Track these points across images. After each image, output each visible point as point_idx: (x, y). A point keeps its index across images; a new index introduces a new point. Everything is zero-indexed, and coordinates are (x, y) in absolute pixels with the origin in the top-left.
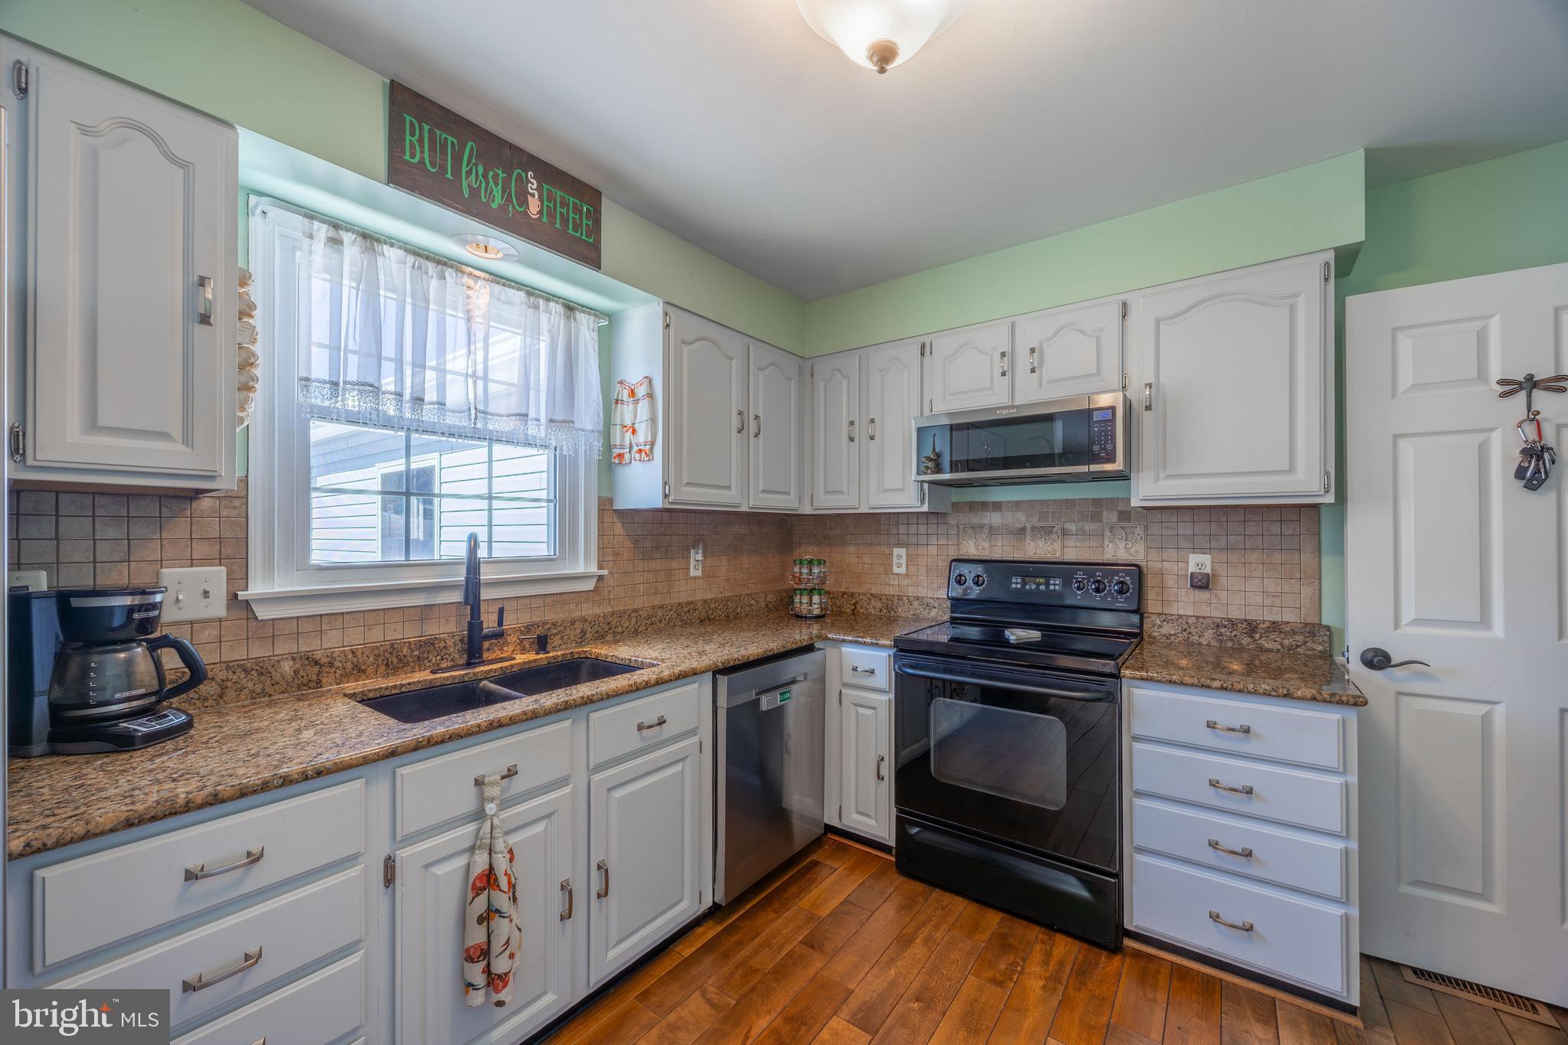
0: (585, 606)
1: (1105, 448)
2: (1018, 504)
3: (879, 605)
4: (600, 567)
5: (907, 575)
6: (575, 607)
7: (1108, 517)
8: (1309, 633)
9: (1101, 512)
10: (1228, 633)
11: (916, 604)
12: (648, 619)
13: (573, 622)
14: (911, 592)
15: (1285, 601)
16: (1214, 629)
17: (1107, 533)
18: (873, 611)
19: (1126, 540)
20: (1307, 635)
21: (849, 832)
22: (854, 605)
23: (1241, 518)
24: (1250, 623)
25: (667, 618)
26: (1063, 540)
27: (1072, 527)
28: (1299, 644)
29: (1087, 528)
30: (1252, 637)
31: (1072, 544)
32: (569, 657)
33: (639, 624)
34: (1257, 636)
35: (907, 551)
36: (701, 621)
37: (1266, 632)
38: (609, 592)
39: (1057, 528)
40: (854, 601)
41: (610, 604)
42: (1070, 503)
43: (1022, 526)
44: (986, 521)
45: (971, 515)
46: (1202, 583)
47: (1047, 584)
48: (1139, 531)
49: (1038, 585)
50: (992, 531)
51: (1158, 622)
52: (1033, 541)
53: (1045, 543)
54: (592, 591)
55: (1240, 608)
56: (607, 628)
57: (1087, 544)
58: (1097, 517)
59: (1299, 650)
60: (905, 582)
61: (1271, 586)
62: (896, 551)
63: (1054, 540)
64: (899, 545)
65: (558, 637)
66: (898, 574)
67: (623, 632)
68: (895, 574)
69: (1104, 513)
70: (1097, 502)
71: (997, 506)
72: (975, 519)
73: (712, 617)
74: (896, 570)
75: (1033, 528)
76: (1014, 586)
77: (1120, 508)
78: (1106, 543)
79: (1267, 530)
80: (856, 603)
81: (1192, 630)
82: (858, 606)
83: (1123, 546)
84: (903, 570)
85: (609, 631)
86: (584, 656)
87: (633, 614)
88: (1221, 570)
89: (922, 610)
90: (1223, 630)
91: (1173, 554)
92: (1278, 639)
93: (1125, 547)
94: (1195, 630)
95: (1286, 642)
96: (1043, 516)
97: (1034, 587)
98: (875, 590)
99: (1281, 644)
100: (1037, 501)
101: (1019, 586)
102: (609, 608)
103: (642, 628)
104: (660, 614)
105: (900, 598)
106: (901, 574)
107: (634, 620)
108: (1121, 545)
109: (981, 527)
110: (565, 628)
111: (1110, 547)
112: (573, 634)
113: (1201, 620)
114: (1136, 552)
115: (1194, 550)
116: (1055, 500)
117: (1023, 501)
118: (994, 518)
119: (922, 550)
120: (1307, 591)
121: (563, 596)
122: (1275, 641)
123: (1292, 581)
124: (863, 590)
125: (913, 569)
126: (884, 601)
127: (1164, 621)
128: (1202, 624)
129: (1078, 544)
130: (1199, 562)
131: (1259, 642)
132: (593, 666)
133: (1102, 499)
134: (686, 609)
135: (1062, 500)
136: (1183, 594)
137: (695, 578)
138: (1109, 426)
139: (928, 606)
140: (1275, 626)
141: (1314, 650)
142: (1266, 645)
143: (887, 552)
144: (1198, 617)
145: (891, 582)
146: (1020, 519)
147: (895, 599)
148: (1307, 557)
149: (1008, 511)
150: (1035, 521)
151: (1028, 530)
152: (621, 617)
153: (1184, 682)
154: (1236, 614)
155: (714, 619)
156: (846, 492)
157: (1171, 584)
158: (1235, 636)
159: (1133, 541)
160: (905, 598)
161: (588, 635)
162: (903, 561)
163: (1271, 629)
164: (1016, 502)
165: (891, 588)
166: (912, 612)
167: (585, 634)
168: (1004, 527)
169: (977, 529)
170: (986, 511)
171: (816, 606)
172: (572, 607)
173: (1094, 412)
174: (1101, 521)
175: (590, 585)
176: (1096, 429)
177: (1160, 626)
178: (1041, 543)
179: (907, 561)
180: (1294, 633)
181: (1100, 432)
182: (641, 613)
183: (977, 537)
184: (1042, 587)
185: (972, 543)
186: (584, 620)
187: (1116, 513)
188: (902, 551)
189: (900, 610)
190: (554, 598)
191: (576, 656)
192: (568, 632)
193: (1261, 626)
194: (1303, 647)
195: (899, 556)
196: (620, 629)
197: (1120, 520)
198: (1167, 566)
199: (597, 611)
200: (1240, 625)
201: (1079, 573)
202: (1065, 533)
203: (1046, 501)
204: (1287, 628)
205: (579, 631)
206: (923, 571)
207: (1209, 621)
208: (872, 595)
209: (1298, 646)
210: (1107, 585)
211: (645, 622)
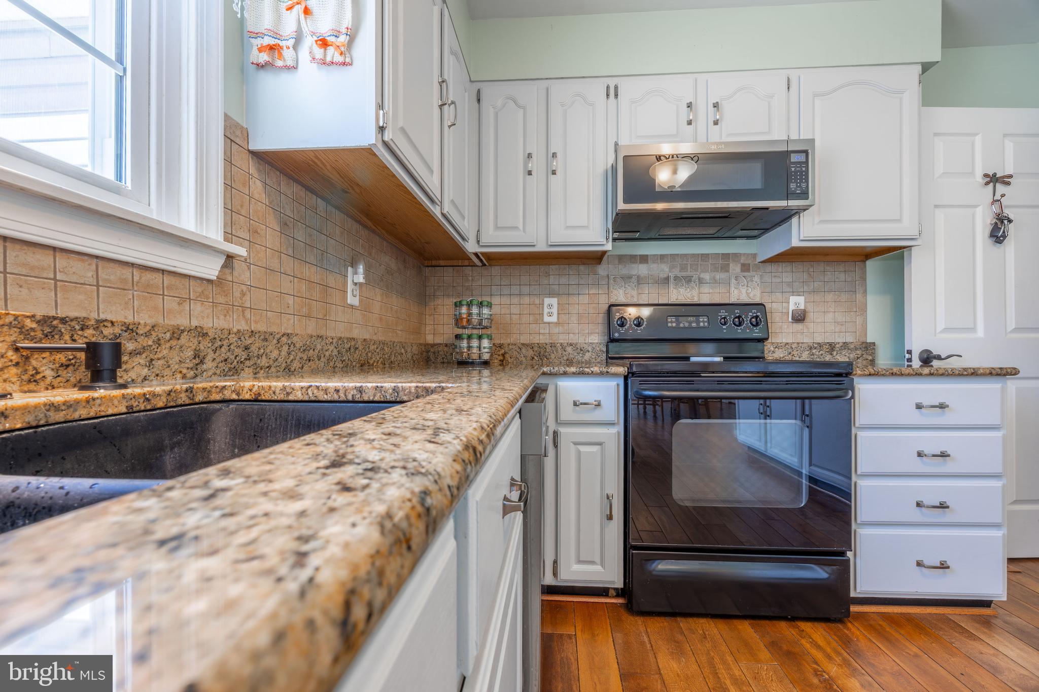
0: (197, 308)
1: (800, 186)
2: (662, 258)
3: (531, 353)
4: (229, 236)
5: (557, 324)
6: (175, 306)
7: (735, 268)
8: (864, 348)
9: (729, 264)
10: (817, 353)
11: (569, 349)
12: (304, 350)
13: (177, 333)
14: (562, 339)
15: (847, 328)
16: (808, 351)
17: (733, 281)
18: (524, 359)
19: (747, 286)
20: (863, 349)
21: (567, 586)
22: (503, 355)
23: (822, 269)
24: (830, 344)
25: (327, 354)
26: (699, 288)
27: (706, 276)
28: (859, 356)
29: (718, 277)
30: (831, 354)
31: (706, 290)
32: (183, 398)
33: (292, 357)
34: (835, 353)
35: (558, 301)
36: (362, 366)
37: (840, 350)
38: (243, 294)
39: (695, 277)
40: (502, 351)
41: (244, 316)
42: (705, 257)
43: (665, 276)
44: (634, 272)
45: (620, 266)
46: (800, 318)
47: (698, 322)
48: (757, 279)
49: (690, 323)
50: (640, 281)
51: (772, 349)
52: (675, 288)
53: (686, 290)
54: (209, 281)
55: (821, 335)
56: (244, 355)
57: (717, 291)
58: (725, 268)
59: (859, 360)
60: (556, 330)
61: (840, 317)
62: (547, 301)
63: (693, 288)
64: (551, 295)
65: (141, 360)
66: (549, 323)
67: (269, 367)
68: (546, 323)
69: (731, 264)
70: (726, 256)
71: (644, 259)
72: (624, 271)
73: (371, 362)
74: (547, 319)
75: (676, 278)
76: (670, 325)
77: (742, 261)
78: (732, 289)
79: (837, 278)
80: (505, 353)
81: (795, 353)
82: (507, 356)
83: (745, 290)
84: (554, 319)
85: (248, 363)
86: (218, 397)
87: (284, 339)
88: (810, 308)
89: (576, 354)
90: (814, 351)
91: (779, 295)
92: (847, 354)
93: (747, 292)
94: (796, 353)
95: (851, 356)
96: (683, 268)
97: (687, 325)
98: (524, 339)
99: (849, 357)
100: (678, 255)
101: (674, 325)
102: (243, 322)
103: (296, 364)
104: (319, 347)
105: (553, 345)
106: (552, 323)
107: (285, 348)
108: (744, 291)
109: (630, 277)
110: (158, 342)
111: (735, 292)
112: (177, 359)
113: (800, 345)
114: (755, 295)
115: (794, 293)
116: (693, 254)
117: (668, 255)
118: (642, 270)
119: (574, 299)
120: (859, 320)
121: (148, 276)
122: (845, 356)
123: (852, 313)
124: (511, 340)
125: (564, 318)
126: (536, 349)
127: (776, 347)
128: (801, 347)
129: (711, 291)
130: (797, 302)
131: (836, 357)
132: (243, 417)
133: (729, 254)
134: (347, 346)
135: (698, 254)
136: (786, 327)
137: (352, 306)
138: (804, 167)
139: (581, 350)
140: (845, 345)
141: (867, 359)
142: (840, 359)
143: (537, 302)
144: (798, 343)
145: (542, 331)
146: (663, 270)
147: (548, 347)
148: (859, 296)
149: (654, 262)
150: (677, 272)
151: (672, 279)
152: (266, 340)
153: (903, 372)
154: (819, 339)
155: (373, 364)
156: (521, 227)
157: (777, 319)
158: (822, 355)
159: (752, 287)
160: (559, 345)
161: (209, 364)
162: (555, 310)
163: (843, 348)
164: (661, 255)
165: (541, 337)
166: (565, 358)
167: (202, 362)
168: (650, 276)
169: (627, 278)
170: (634, 263)
171: (486, 350)
172: (171, 303)
173: (792, 154)
174: (728, 271)
175: (210, 268)
176: (793, 169)
177: (774, 352)
178: (682, 290)
179: (558, 311)
180: (856, 349)
181: (796, 172)
182: (295, 339)
183: (626, 286)
184: (694, 325)
185: (621, 292)
186: (201, 333)
187: (739, 265)
188: (554, 301)
189: (553, 356)
190: (127, 273)
191: (200, 397)
192: (165, 352)
193: (837, 346)
194: (861, 358)
195: (550, 306)
196: (264, 362)
197: (742, 271)
198: (775, 306)
199: (221, 323)
200: (825, 346)
201: (722, 311)
202: (701, 281)
203: (686, 255)
204: (852, 346)
205: (190, 353)
206: (574, 318)
207: (805, 345)
208: (523, 344)
209: (858, 358)
210: (745, 319)
211: (300, 355)
